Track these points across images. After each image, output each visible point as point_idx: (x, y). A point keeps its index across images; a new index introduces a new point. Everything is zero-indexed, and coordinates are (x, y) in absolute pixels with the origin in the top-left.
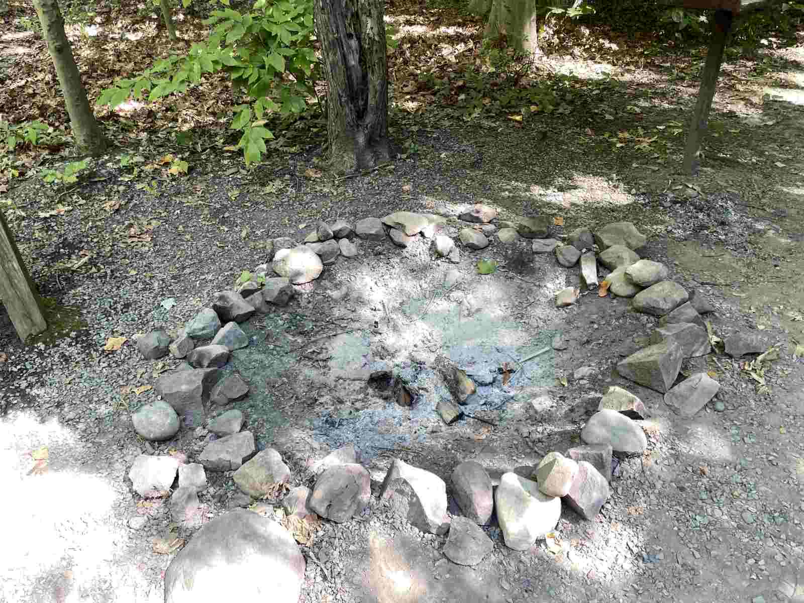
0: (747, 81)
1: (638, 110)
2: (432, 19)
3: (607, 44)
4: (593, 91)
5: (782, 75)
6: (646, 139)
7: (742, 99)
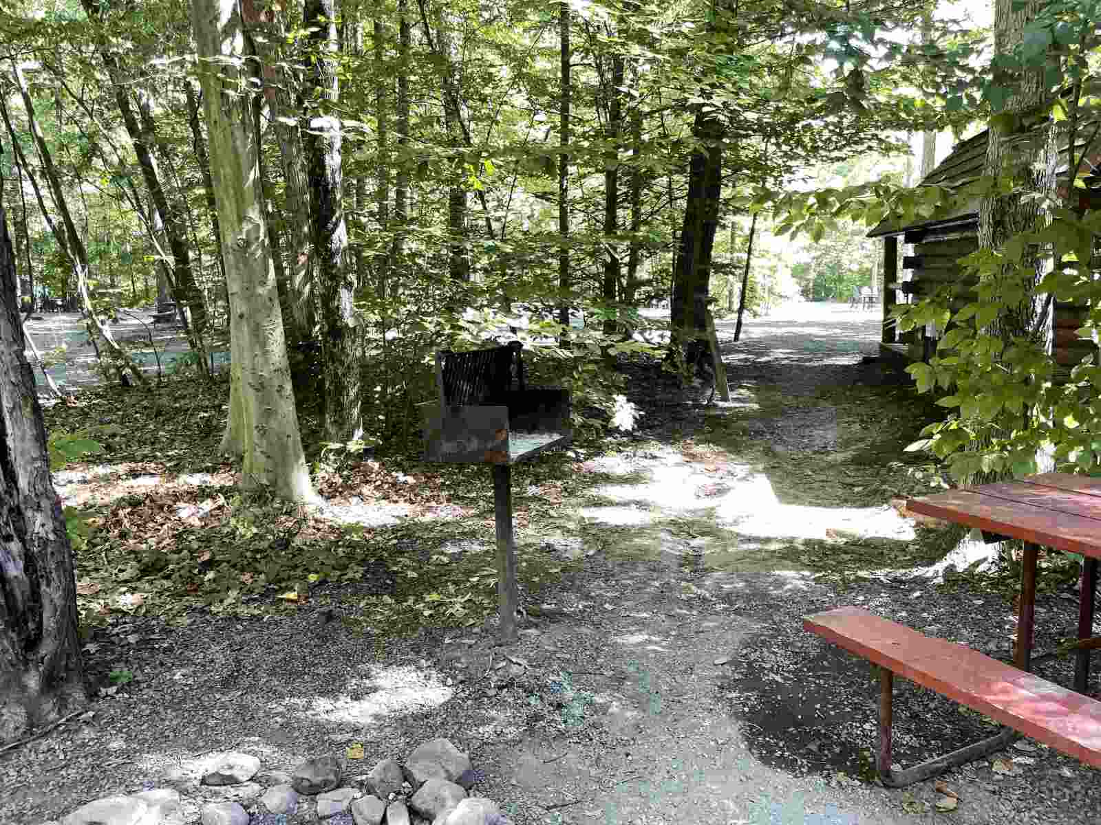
0: (560, 504)
1: (446, 560)
2: (168, 465)
3: (401, 477)
4: (389, 540)
5: (593, 491)
6: (459, 599)
7: (558, 527)
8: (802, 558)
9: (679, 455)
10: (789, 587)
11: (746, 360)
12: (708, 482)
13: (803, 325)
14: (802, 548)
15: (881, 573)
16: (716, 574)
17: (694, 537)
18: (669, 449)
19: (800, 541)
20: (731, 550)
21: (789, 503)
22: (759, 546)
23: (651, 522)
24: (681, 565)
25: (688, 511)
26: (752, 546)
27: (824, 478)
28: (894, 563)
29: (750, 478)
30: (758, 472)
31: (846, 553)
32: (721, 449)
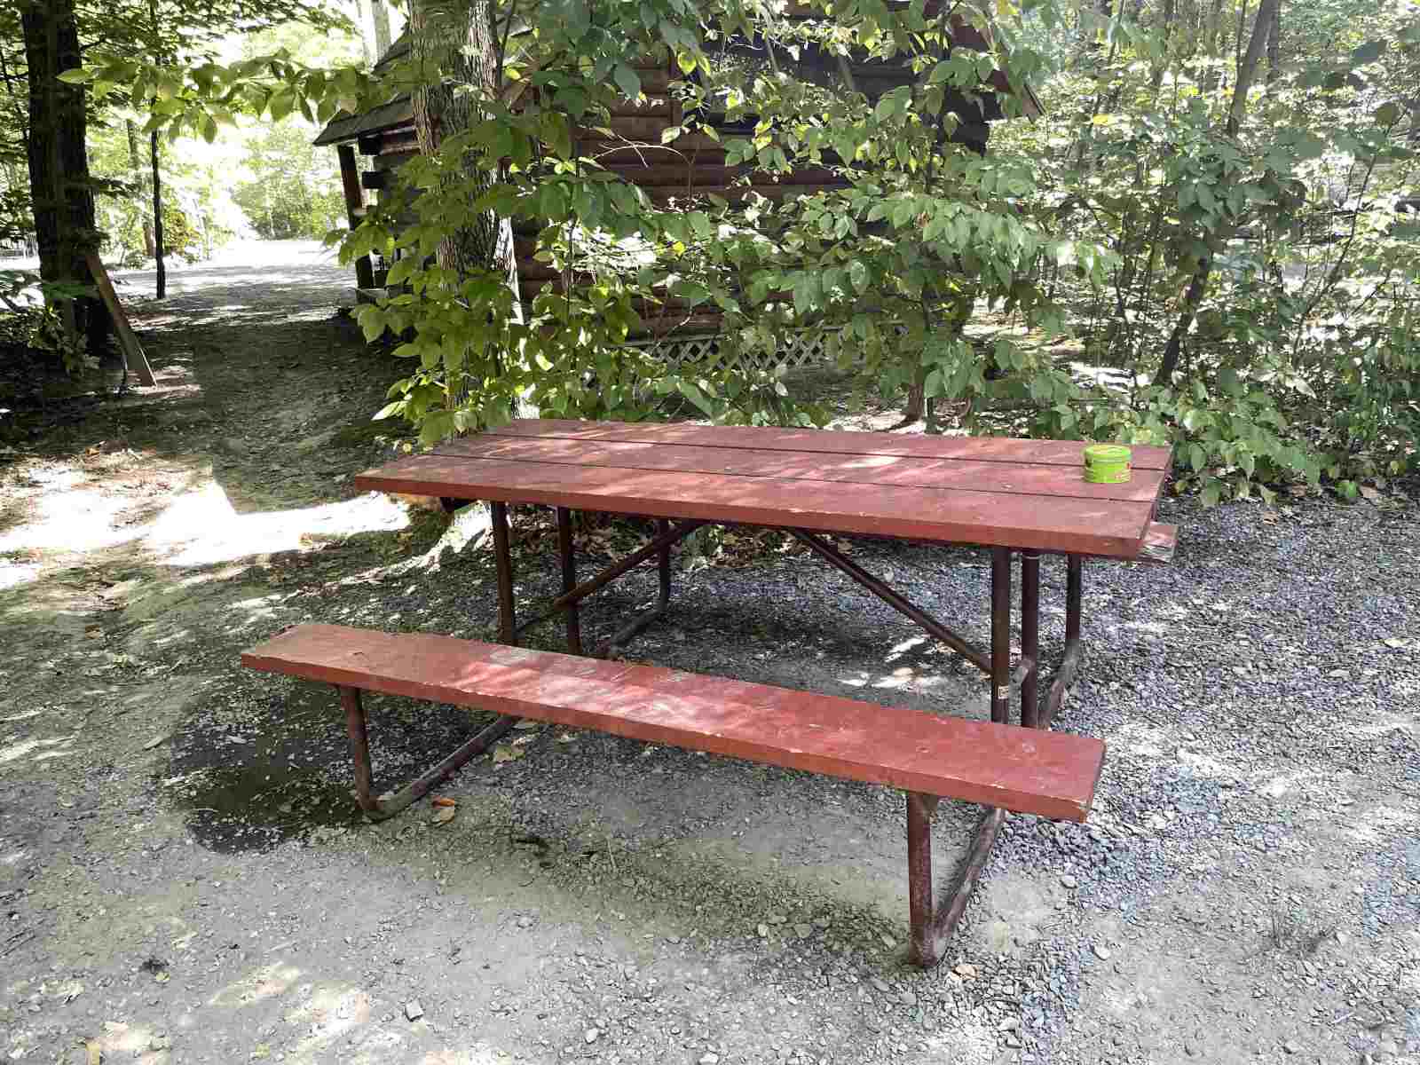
8: (269, 579)
9: (81, 473)
10: (252, 619)
11: (178, 324)
12: (130, 504)
13: (259, 272)
14: (267, 566)
15: (369, 575)
16: (146, 629)
17: (110, 586)
18: (61, 466)
19: (267, 557)
20: (168, 590)
21: (250, 512)
22: (210, 576)
23: (37, 579)
24: (89, 629)
25: (97, 551)
26: (199, 579)
27: (296, 471)
28: (385, 559)
29: (194, 488)
30: (205, 477)
31: (326, 560)
32: (146, 454)
